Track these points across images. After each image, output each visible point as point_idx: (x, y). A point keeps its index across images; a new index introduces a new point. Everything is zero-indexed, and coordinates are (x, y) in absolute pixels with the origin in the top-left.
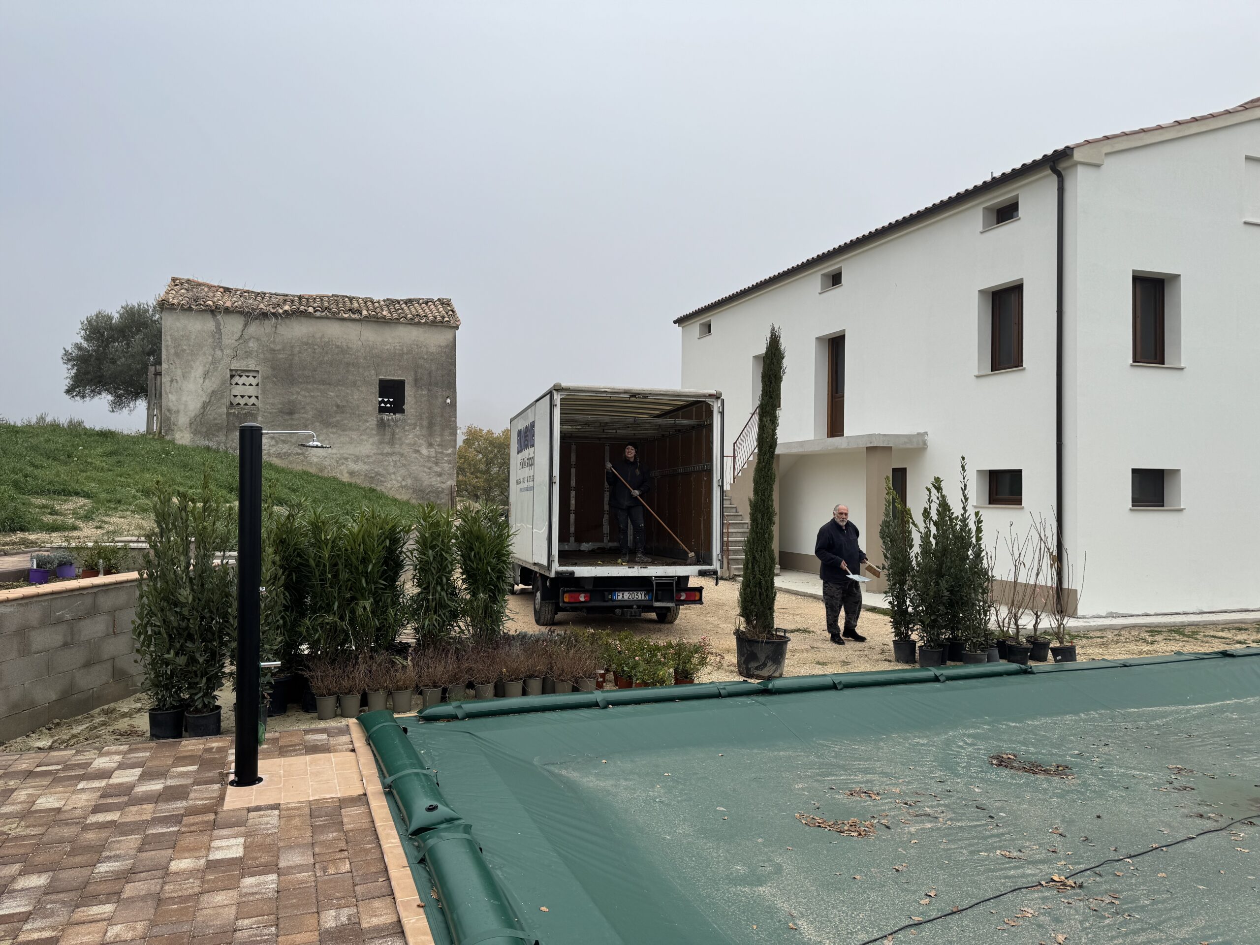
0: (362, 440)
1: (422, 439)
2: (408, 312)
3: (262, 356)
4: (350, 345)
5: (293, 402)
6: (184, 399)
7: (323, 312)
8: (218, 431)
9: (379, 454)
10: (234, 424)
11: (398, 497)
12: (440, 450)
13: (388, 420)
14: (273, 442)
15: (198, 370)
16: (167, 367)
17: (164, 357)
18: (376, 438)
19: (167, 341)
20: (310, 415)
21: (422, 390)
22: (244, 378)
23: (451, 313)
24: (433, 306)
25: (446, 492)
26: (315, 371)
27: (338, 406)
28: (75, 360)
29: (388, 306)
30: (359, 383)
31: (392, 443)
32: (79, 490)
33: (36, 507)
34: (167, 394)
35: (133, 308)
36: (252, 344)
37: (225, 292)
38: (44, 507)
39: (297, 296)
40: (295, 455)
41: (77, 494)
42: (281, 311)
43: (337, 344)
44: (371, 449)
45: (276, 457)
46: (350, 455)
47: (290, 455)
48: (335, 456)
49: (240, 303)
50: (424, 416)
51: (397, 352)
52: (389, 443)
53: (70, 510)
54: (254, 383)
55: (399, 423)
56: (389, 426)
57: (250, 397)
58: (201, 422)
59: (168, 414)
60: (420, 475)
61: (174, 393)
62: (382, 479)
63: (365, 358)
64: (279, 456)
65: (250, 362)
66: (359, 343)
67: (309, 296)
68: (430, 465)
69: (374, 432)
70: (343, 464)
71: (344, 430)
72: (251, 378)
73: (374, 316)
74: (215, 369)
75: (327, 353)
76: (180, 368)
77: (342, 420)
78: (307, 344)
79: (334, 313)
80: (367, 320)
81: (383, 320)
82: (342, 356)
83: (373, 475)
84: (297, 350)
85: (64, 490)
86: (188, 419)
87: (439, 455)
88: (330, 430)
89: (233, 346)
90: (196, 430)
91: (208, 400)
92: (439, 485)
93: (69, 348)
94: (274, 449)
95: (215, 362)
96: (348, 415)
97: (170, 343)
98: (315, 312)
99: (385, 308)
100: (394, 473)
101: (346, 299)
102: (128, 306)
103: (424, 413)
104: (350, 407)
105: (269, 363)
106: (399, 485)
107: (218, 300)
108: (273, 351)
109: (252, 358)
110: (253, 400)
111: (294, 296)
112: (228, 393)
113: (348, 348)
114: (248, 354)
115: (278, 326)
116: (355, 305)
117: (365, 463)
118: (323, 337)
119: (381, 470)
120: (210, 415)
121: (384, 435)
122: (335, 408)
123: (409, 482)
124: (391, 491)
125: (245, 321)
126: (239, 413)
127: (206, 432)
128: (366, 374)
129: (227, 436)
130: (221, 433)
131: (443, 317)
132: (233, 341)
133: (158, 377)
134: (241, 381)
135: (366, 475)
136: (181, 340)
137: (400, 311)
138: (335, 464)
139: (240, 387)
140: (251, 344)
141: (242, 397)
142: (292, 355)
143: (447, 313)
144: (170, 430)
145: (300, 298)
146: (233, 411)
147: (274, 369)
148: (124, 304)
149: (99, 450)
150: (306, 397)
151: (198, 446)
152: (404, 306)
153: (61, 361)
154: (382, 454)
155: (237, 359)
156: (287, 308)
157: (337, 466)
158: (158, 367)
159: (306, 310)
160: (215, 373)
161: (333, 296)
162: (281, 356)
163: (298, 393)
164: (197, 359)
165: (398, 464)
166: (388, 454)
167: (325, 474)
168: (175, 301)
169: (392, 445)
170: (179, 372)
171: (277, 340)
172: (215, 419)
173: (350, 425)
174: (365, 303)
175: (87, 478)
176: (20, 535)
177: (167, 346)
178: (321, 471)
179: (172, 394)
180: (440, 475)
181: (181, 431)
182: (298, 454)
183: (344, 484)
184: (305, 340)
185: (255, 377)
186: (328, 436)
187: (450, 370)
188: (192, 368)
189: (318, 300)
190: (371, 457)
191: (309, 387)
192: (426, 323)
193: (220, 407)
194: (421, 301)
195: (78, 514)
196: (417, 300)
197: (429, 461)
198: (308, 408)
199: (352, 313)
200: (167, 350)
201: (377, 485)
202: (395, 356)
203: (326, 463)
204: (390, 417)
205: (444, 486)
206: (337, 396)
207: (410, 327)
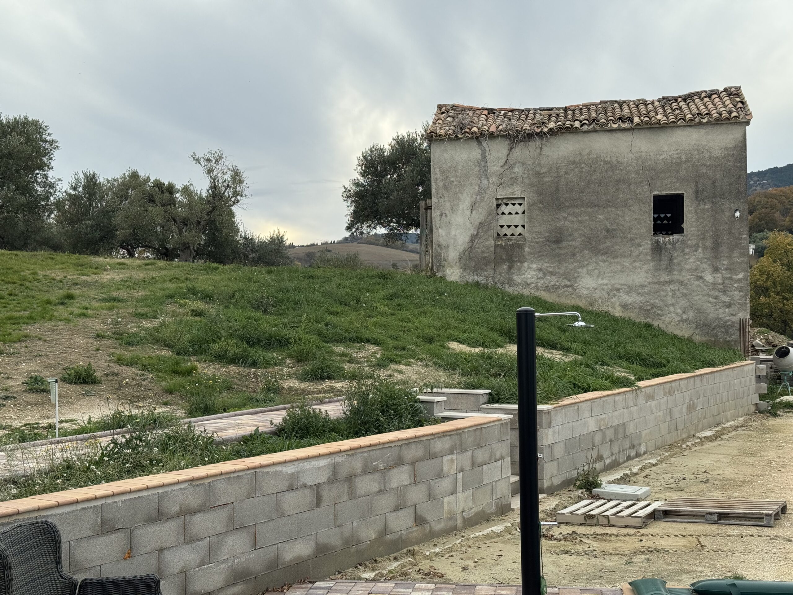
0: (635, 268)
1: (705, 263)
2: (686, 111)
3: (527, 181)
4: (620, 159)
5: (560, 229)
6: (453, 233)
7: (590, 125)
8: (486, 265)
9: (655, 283)
10: (501, 256)
11: (678, 333)
12: (729, 276)
13: (664, 242)
14: (541, 275)
15: (466, 202)
16: (437, 201)
17: (433, 191)
18: (652, 264)
19: (436, 174)
20: (577, 243)
21: (705, 204)
22: (510, 206)
23: (740, 105)
24: (718, 100)
25: (737, 326)
26: (582, 192)
27: (608, 230)
28: (353, 197)
29: (663, 107)
30: (630, 202)
31: (669, 269)
32: (370, 338)
33: (337, 356)
34: (437, 229)
35: (402, 140)
36: (518, 169)
37: (489, 114)
38: (343, 355)
39: (562, 108)
40: (563, 287)
41: (368, 341)
42: (546, 130)
43: (606, 159)
44: (646, 278)
45: (544, 290)
46: (622, 285)
47: (558, 288)
48: (605, 287)
49: (504, 125)
50: (708, 235)
51: (674, 161)
52: (665, 270)
53: (364, 358)
54: (520, 212)
55: (678, 245)
56: (666, 249)
57: (516, 226)
58: (470, 256)
59: (438, 249)
60: (705, 307)
61: (444, 228)
62: (659, 312)
63: (637, 173)
64: (547, 289)
65: (516, 189)
66: (631, 155)
67: (575, 106)
68: (716, 293)
69: (649, 258)
70: (615, 296)
71: (615, 257)
72: (517, 206)
73: (647, 123)
74: (482, 199)
75: (595, 171)
76: (449, 201)
77: (613, 246)
78: (574, 163)
79: (602, 125)
80: (639, 127)
81: (658, 126)
82: (611, 173)
83: (648, 308)
84: (562, 172)
85: (357, 338)
86: (458, 254)
87: (726, 282)
88: (600, 258)
89: (498, 173)
90: (465, 265)
91: (475, 233)
92: (728, 318)
93: (348, 184)
94: (542, 282)
95: (481, 192)
96: (619, 240)
97: (438, 176)
98: (582, 126)
99: (660, 111)
100: (672, 305)
101: (616, 105)
102: (398, 136)
103: (707, 232)
104: (621, 230)
105: (535, 188)
106: (679, 318)
107: (483, 125)
108: (538, 174)
109: (517, 184)
110: (520, 230)
111: (558, 109)
112: (495, 224)
113: (618, 163)
114: (514, 181)
115: (543, 147)
116: (626, 111)
117: (639, 294)
118: (590, 153)
119: (657, 301)
120: (478, 248)
121: (660, 260)
122: (604, 233)
123: (691, 315)
124: (670, 326)
125: (509, 145)
126: (506, 244)
127: (475, 267)
128: (638, 191)
129: (494, 270)
130: (489, 267)
131: (730, 112)
132: (499, 168)
133: (429, 210)
134: (506, 209)
135: (640, 308)
136: (449, 172)
137: (678, 111)
138: (606, 296)
139: (506, 217)
140: (516, 170)
141: (509, 227)
142: (559, 177)
143: (735, 106)
144: (441, 266)
145: (566, 109)
146: (500, 243)
147: (540, 194)
148: (395, 135)
149: (382, 293)
150: (573, 222)
151: (467, 282)
152: (682, 103)
153: (342, 199)
154: (658, 283)
155: (503, 187)
156: (552, 125)
157: (609, 299)
158: (428, 201)
159: (572, 126)
160: (482, 204)
161: (601, 102)
162: (547, 179)
163: (565, 218)
164: (464, 190)
165: (678, 293)
166: (665, 283)
167: (596, 308)
168: (442, 132)
169: (670, 271)
170: (448, 205)
171: (543, 162)
172: (483, 252)
173: (621, 251)
174: (637, 106)
175: (375, 324)
176: (328, 383)
177: (436, 179)
178: (591, 304)
179: (442, 229)
180: (729, 306)
181: (452, 267)
182: (567, 286)
183: (616, 320)
184: (571, 159)
185: (520, 204)
186: (598, 264)
187: (740, 177)
188: (460, 200)
189: (585, 110)
190: (646, 286)
191: (577, 211)
192: (708, 123)
193: (487, 240)
194: (703, 95)
195: (371, 362)
196: (698, 94)
197: (714, 289)
198: (576, 234)
199: (622, 121)
200: (436, 184)
201: (653, 319)
202: (671, 166)
203: (597, 295)
204: (667, 239)
205: (734, 319)
206: (607, 219)
207: (688, 129)
